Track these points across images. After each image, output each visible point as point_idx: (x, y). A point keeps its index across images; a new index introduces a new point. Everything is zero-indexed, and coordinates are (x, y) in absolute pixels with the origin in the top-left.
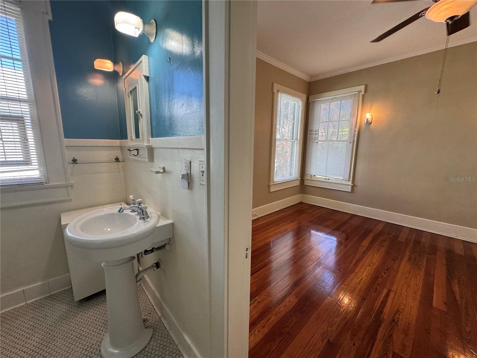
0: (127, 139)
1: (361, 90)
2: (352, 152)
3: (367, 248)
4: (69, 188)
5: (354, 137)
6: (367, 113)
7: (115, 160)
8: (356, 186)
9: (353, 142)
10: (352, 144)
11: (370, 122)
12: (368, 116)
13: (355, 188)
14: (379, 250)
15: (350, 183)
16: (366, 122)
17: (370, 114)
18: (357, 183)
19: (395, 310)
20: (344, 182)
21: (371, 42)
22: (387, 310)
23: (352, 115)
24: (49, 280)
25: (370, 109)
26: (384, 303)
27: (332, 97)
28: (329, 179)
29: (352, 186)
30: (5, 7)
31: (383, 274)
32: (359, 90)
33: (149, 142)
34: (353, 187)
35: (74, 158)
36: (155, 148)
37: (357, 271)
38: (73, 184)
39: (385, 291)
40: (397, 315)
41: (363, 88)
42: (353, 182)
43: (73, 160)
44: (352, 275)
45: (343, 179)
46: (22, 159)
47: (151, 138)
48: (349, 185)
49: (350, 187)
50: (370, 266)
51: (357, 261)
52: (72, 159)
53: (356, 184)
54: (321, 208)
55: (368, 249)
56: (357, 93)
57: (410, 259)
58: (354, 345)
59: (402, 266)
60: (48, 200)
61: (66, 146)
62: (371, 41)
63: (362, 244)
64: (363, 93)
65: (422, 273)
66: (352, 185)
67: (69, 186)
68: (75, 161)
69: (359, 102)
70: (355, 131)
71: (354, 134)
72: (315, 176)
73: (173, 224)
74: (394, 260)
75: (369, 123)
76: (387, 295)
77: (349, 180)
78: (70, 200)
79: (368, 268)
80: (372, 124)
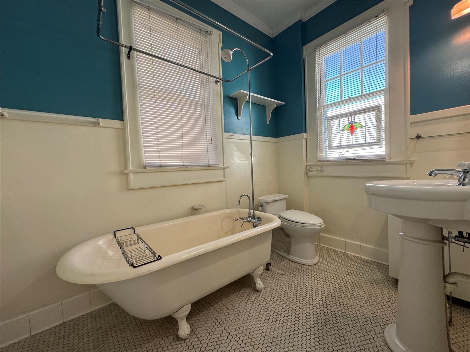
24: (379, 249)
35: (418, 134)
38: (414, 161)
52: (416, 135)
61: (411, 123)
67: (408, 163)
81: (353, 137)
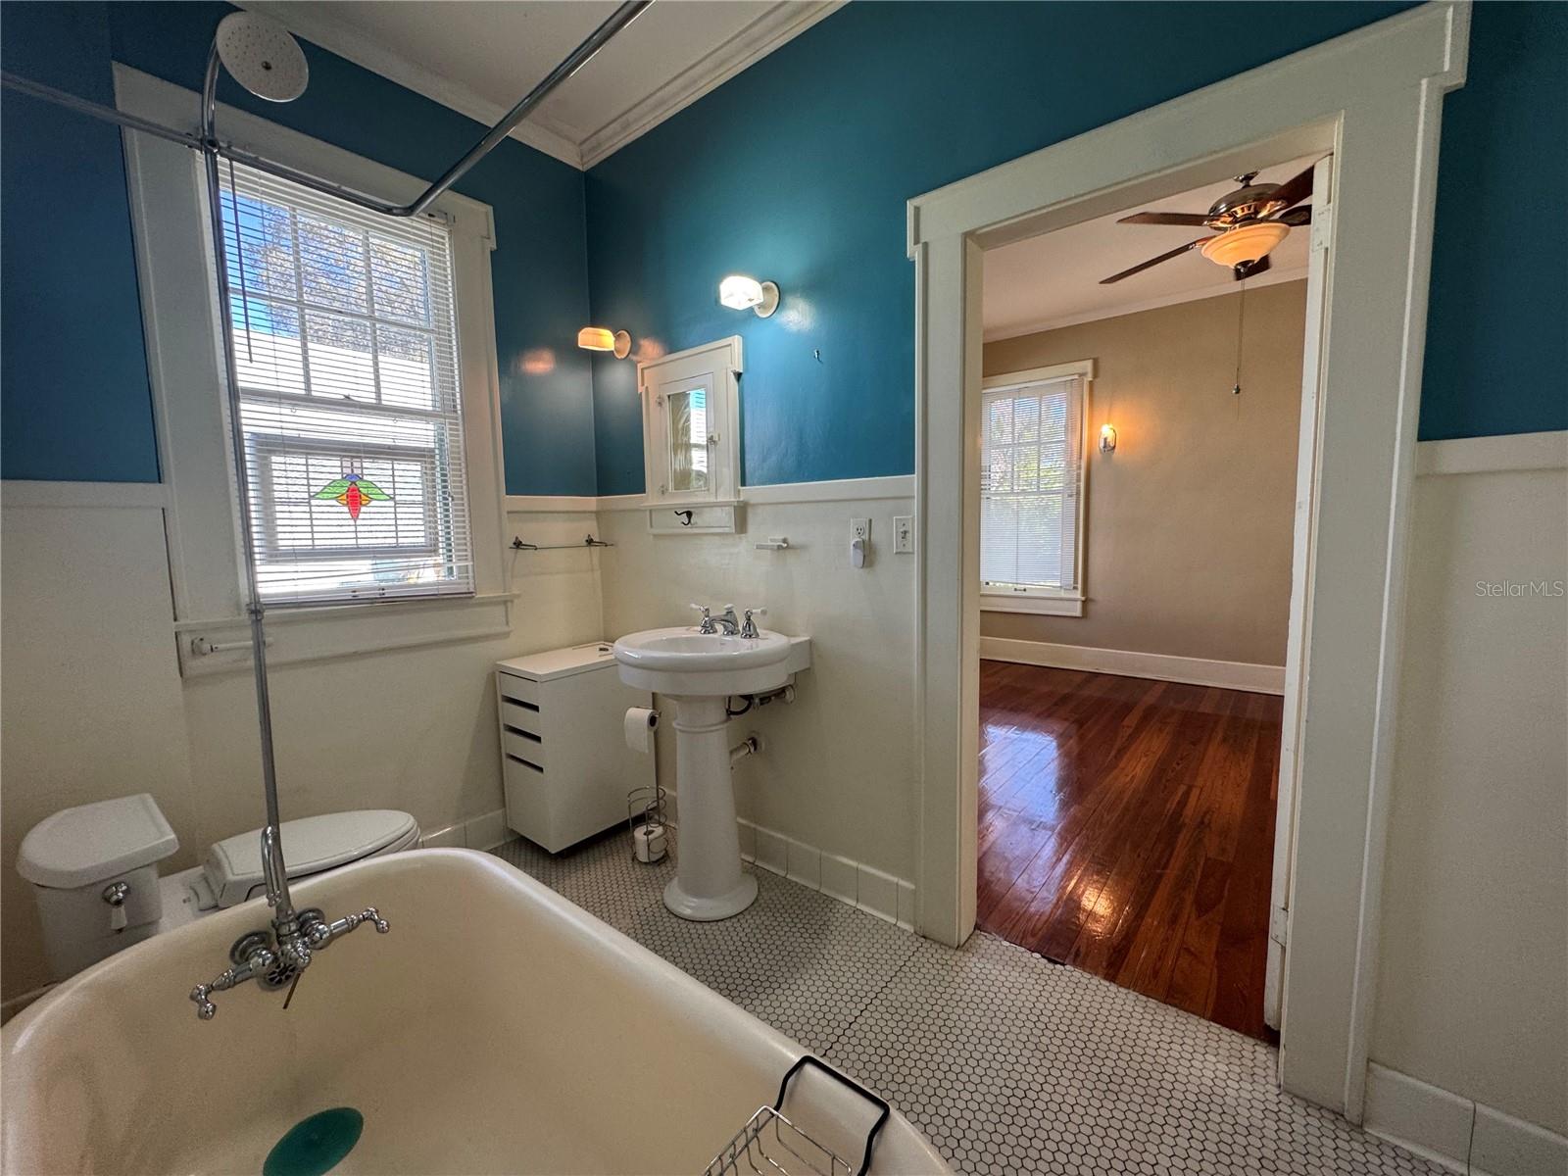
0: (644, 492)
1: (1084, 371)
2: (1077, 519)
3: (1136, 728)
4: (509, 604)
5: (1078, 480)
6: (1102, 424)
7: (585, 543)
8: (1092, 600)
9: (1078, 493)
10: (1074, 497)
11: (1112, 445)
12: (1107, 431)
13: (1092, 607)
14: (1161, 730)
15: (1078, 595)
16: (1102, 445)
17: (1111, 426)
18: (1096, 592)
19: (1204, 809)
20: (1063, 594)
21: (1102, 283)
22: (1189, 811)
23: (1069, 429)
25: (1109, 414)
26: (1183, 803)
27: (1017, 387)
28: (1025, 590)
29: (1084, 602)
30: (431, 234)
31: (1174, 765)
32: (1081, 371)
33: (739, 494)
34: (1086, 603)
35: (517, 538)
36: (754, 505)
37: (1122, 765)
38: (517, 596)
39: (1182, 789)
40: (1208, 816)
41: (1088, 365)
42: (1085, 591)
43: (515, 544)
44: (1115, 772)
45: (1061, 587)
46: (423, 540)
47: (740, 487)
48: (1076, 600)
49: (1079, 605)
50: (1146, 756)
51: (1119, 751)
52: (515, 539)
53: (1091, 595)
54: (1008, 667)
55: (1138, 729)
56: (1076, 377)
57: (1224, 740)
58: (1139, 856)
59: (1211, 751)
60: (473, 632)
61: (508, 512)
62: (1101, 280)
63: (1125, 723)
64: (1089, 378)
65: (1251, 759)
66: (1083, 598)
67: (509, 601)
68: (518, 544)
69: (1082, 402)
70: (1079, 468)
71: (1079, 475)
72: (987, 583)
73: (810, 643)
74: (1194, 744)
75: (1109, 448)
76: (1187, 794)
77: (1075, 588)
78: (506, 635)
79: (1144, 759)
80: (1116, 450)
81: (359, 522)
